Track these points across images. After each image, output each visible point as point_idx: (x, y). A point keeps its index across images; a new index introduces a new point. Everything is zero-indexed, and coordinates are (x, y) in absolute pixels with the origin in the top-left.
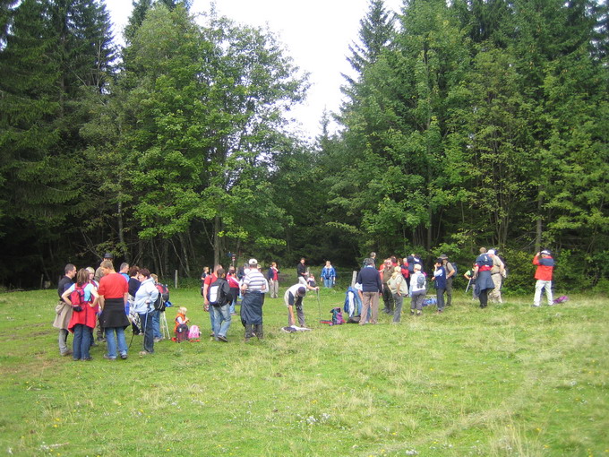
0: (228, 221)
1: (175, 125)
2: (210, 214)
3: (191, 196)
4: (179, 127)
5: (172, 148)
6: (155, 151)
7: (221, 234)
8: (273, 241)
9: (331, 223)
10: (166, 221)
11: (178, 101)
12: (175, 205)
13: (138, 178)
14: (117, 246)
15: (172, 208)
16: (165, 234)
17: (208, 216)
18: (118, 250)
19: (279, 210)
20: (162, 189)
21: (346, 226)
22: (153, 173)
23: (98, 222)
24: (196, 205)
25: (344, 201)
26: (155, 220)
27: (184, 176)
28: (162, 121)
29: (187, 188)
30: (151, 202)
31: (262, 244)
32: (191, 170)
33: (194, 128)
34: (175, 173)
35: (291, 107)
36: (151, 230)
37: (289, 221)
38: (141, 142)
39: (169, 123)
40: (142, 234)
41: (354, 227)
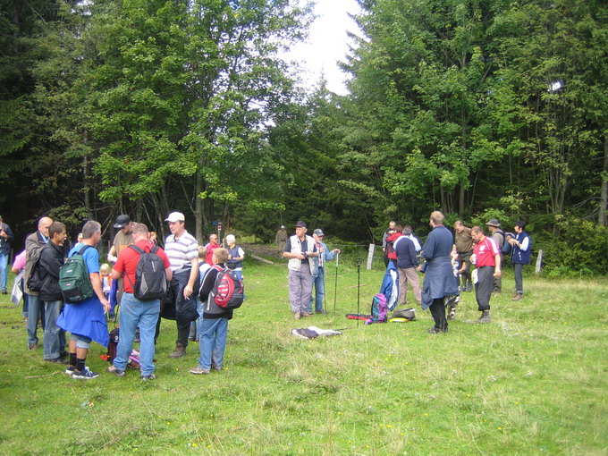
0: (212, 178)
1: (145, 55)
2: (188, 170)
3: (164, 145)
4: (150, 59)
5: (141, 85)
6: (122, 89)
7: (203, 195)
8: (268, 204)
9: (343, 181)
10: (135, 178)
11: (149, 26)
12: (145, 159)
13: (99, 122)
14: (76, 211)
15: (142, 162)
16: (133, 195)
17: (186, 172)
18: (76, 216)
19: (277, 166)
20: (130, 138)
21: (362, 186)
22: (117, 118)
23: (52, 182)
24: (172, 158)
25: (359, 156)
26: (121, 177)
27: (158, 121)
28: (129, 52)
29: (161, 136)
30: (115, 154)
31: (255, 208)
32: (165, 113)
33: (170, 59)
34: (145, 117)
35: (291, 47)
36: (113, 190)
37: (289, 180)
38: (104, 80)
39: (138, 53)
40: (103, 195)
41: (372, 189)
